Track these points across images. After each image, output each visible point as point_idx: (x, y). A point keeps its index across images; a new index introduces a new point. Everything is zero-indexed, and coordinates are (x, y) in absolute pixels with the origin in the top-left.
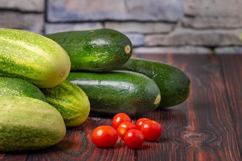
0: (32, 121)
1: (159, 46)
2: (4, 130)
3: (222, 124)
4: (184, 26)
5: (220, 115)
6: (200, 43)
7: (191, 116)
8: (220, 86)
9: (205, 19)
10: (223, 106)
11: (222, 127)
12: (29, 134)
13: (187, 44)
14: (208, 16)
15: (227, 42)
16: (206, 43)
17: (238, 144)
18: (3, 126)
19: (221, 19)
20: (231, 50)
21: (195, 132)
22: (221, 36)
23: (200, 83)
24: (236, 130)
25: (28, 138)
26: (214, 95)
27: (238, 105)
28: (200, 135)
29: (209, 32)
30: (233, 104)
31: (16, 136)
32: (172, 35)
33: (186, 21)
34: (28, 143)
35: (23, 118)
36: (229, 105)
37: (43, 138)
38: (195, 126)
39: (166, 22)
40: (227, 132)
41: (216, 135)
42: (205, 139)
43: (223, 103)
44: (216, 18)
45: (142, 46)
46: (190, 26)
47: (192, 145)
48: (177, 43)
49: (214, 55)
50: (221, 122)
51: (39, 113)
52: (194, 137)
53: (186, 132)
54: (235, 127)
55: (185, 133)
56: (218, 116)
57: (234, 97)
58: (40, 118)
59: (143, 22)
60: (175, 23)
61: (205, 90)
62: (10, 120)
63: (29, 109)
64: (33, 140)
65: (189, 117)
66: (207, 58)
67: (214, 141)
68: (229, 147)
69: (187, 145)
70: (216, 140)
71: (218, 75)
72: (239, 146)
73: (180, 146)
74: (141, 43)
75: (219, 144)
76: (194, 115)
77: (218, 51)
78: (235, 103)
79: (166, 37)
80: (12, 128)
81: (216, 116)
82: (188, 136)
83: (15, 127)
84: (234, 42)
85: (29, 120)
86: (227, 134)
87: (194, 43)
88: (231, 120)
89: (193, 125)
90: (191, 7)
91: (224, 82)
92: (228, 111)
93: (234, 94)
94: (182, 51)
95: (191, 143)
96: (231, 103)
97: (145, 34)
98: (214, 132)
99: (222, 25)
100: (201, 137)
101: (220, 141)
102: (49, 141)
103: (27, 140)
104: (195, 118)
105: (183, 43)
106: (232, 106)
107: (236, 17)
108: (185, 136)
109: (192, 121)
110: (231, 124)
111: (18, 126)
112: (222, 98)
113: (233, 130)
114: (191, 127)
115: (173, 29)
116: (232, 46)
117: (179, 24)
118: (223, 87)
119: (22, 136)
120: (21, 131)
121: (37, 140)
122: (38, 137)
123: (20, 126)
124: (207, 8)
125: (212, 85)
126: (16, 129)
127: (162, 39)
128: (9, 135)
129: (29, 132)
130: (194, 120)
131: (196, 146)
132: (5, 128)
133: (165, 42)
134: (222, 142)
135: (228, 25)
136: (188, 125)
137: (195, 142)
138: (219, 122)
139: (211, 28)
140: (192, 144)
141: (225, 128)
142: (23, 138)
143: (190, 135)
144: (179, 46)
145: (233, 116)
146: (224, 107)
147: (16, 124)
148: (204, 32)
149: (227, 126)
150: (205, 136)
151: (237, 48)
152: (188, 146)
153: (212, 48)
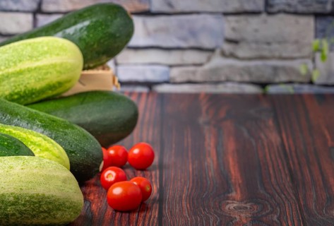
0: (51, 187)
1: (189, 82)
2: (16, 202)
3: (279, 191)
4: (223, 54)
5: (275, 177)
6: (247, 78)
7: (235, 179)
8: (274, 137)
9: (254, 46)
10: (278, 166)
11: (278, 195)
12: (50, 206)
13: (228, 80)
14: (257, 42)
15: (283, 78)
16: (255, 79)
17: (302, 218)
18: (14, 197)
19: (275, 46)
20: (288, 89)
21: (242, 201)
22: (276, 69)
23: (246, 134)
24: (298, 200)
25: (49, 212)
26: (267, 150)
27: (299, 164)
28: (248, 206)
29: (259, 63)
30: (294, 163)
31: (34, 210)
32: (207, 67)
33: (227, 47)
34: (47, 219)
35: (40, 184)
36: (288, 164)
37: (65, 211)
38: (241, 193)
39: (199, 49)
40: (286, 202)
41: (271, 206)
42: (255, 211)
43: (279, 161)
44: (269, 44)
45: (167, 82)
46: (232, 56)
47: (238, 220)
48: (214, 79)
49: (265, 95)
50: (277, 188)
51: (58, 177)
52: (240, 208)
53: (229, 201)
54: (296, 195)
55: (228, 203)
56: (273, 180)
57: (294, 154)
58: (60, 183)
59: (168, 49)
60: (212, 51)
61: (254, 143)
62: (24, 188)
63: (44, 172)
64: (54, 215)
65: (233, 181)
66: (255, 99)
67: (268, 214)
68: (289, 222)
69: (231, 219)
70: (271, 212)
71: (271, 123)
72: (303, 221)
73: (221, 221)
74: (165, 78)
75: (275, 218)
76: (239, 178)
77: (271, 90)
78: (296, 161)
79: (200, 69)
80: (27, 198)
81: (270, 179)
82: (232, 207)
83: (32, 197)
84: (294, 78)
85: (47, 186)
86: (287, 205)
87: (238, 78)
88: (291, 184)
89: (239, 192)
90: (234, 29)
91: (280, 133)
92: (287, 172)
93: (293, 149)
94: (221, 89)
95: (236, 216)
96: (291, 162)
97: (171, 66)
98: (268, 201)
99: (277, 54)
100: (250, 208)
101: (276, 213)
102: (71, 215)
103: (47, 215)
104: (240, 182)
105: (223, 78)
106: (292, 166)
107: (296, 42)
108: (227, 207)
109: (237, 186)
110: (291, 191)
111: (35, 195)
112: (277, 154)
113: (294, 198)
114: (236, 194)
115: (209, 59)
116: (290, 82)
117: (218, 51)
118: (279, 139)
119: (41, 209)
120: (40, 202)
121: (59, 214)
122: (60, 210)
123: (38, 195)
124: (256, 31)
125: (263, 136)
126: (34, 200)
127: (194, 73)
128: (24, 208)
129: (50, 203)
130: (239, 185)
131: (244, 221)
132: (18, 199)
133: (198, 78)
134: (280, 216)
135: (285, 55)
136: (232, 192)
137: (242, 215)
138: (274, 188)
139: (262, 58)
140: (238, 217)
141: (283, 196)
142: (42, 212)
143: (235, 205)
144: (217, 83)
145: (293, 179)
146: (281, 167)
147: (32, 192)
148: (252, 64)
149: (285, 193)
150: (255, 207)
151: (296, 86)
152: (232, 221)
153: (263, 85)
